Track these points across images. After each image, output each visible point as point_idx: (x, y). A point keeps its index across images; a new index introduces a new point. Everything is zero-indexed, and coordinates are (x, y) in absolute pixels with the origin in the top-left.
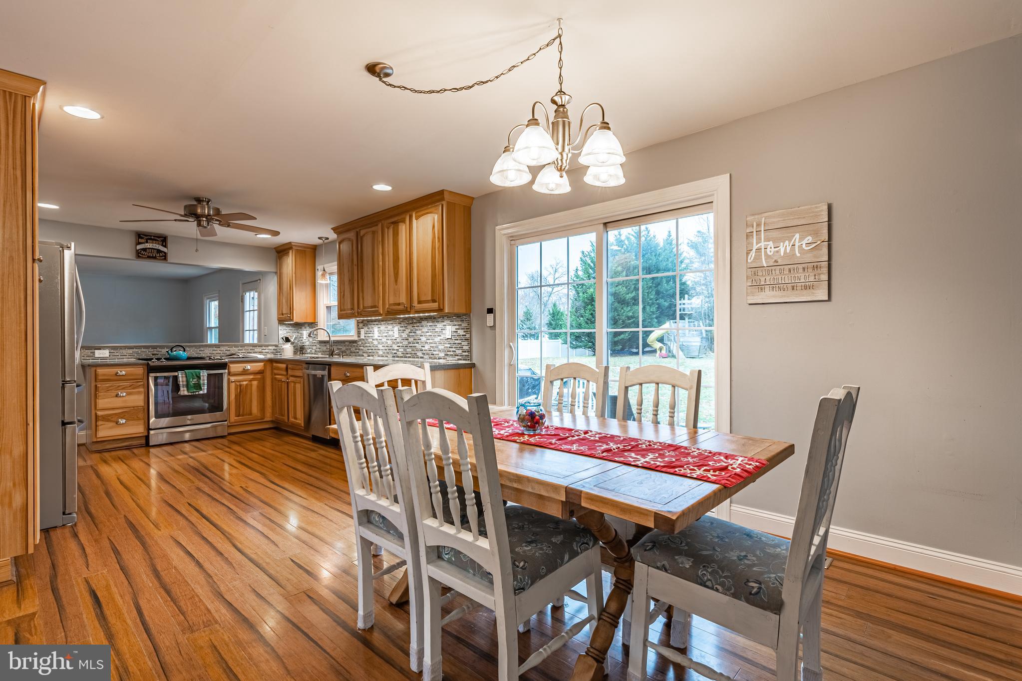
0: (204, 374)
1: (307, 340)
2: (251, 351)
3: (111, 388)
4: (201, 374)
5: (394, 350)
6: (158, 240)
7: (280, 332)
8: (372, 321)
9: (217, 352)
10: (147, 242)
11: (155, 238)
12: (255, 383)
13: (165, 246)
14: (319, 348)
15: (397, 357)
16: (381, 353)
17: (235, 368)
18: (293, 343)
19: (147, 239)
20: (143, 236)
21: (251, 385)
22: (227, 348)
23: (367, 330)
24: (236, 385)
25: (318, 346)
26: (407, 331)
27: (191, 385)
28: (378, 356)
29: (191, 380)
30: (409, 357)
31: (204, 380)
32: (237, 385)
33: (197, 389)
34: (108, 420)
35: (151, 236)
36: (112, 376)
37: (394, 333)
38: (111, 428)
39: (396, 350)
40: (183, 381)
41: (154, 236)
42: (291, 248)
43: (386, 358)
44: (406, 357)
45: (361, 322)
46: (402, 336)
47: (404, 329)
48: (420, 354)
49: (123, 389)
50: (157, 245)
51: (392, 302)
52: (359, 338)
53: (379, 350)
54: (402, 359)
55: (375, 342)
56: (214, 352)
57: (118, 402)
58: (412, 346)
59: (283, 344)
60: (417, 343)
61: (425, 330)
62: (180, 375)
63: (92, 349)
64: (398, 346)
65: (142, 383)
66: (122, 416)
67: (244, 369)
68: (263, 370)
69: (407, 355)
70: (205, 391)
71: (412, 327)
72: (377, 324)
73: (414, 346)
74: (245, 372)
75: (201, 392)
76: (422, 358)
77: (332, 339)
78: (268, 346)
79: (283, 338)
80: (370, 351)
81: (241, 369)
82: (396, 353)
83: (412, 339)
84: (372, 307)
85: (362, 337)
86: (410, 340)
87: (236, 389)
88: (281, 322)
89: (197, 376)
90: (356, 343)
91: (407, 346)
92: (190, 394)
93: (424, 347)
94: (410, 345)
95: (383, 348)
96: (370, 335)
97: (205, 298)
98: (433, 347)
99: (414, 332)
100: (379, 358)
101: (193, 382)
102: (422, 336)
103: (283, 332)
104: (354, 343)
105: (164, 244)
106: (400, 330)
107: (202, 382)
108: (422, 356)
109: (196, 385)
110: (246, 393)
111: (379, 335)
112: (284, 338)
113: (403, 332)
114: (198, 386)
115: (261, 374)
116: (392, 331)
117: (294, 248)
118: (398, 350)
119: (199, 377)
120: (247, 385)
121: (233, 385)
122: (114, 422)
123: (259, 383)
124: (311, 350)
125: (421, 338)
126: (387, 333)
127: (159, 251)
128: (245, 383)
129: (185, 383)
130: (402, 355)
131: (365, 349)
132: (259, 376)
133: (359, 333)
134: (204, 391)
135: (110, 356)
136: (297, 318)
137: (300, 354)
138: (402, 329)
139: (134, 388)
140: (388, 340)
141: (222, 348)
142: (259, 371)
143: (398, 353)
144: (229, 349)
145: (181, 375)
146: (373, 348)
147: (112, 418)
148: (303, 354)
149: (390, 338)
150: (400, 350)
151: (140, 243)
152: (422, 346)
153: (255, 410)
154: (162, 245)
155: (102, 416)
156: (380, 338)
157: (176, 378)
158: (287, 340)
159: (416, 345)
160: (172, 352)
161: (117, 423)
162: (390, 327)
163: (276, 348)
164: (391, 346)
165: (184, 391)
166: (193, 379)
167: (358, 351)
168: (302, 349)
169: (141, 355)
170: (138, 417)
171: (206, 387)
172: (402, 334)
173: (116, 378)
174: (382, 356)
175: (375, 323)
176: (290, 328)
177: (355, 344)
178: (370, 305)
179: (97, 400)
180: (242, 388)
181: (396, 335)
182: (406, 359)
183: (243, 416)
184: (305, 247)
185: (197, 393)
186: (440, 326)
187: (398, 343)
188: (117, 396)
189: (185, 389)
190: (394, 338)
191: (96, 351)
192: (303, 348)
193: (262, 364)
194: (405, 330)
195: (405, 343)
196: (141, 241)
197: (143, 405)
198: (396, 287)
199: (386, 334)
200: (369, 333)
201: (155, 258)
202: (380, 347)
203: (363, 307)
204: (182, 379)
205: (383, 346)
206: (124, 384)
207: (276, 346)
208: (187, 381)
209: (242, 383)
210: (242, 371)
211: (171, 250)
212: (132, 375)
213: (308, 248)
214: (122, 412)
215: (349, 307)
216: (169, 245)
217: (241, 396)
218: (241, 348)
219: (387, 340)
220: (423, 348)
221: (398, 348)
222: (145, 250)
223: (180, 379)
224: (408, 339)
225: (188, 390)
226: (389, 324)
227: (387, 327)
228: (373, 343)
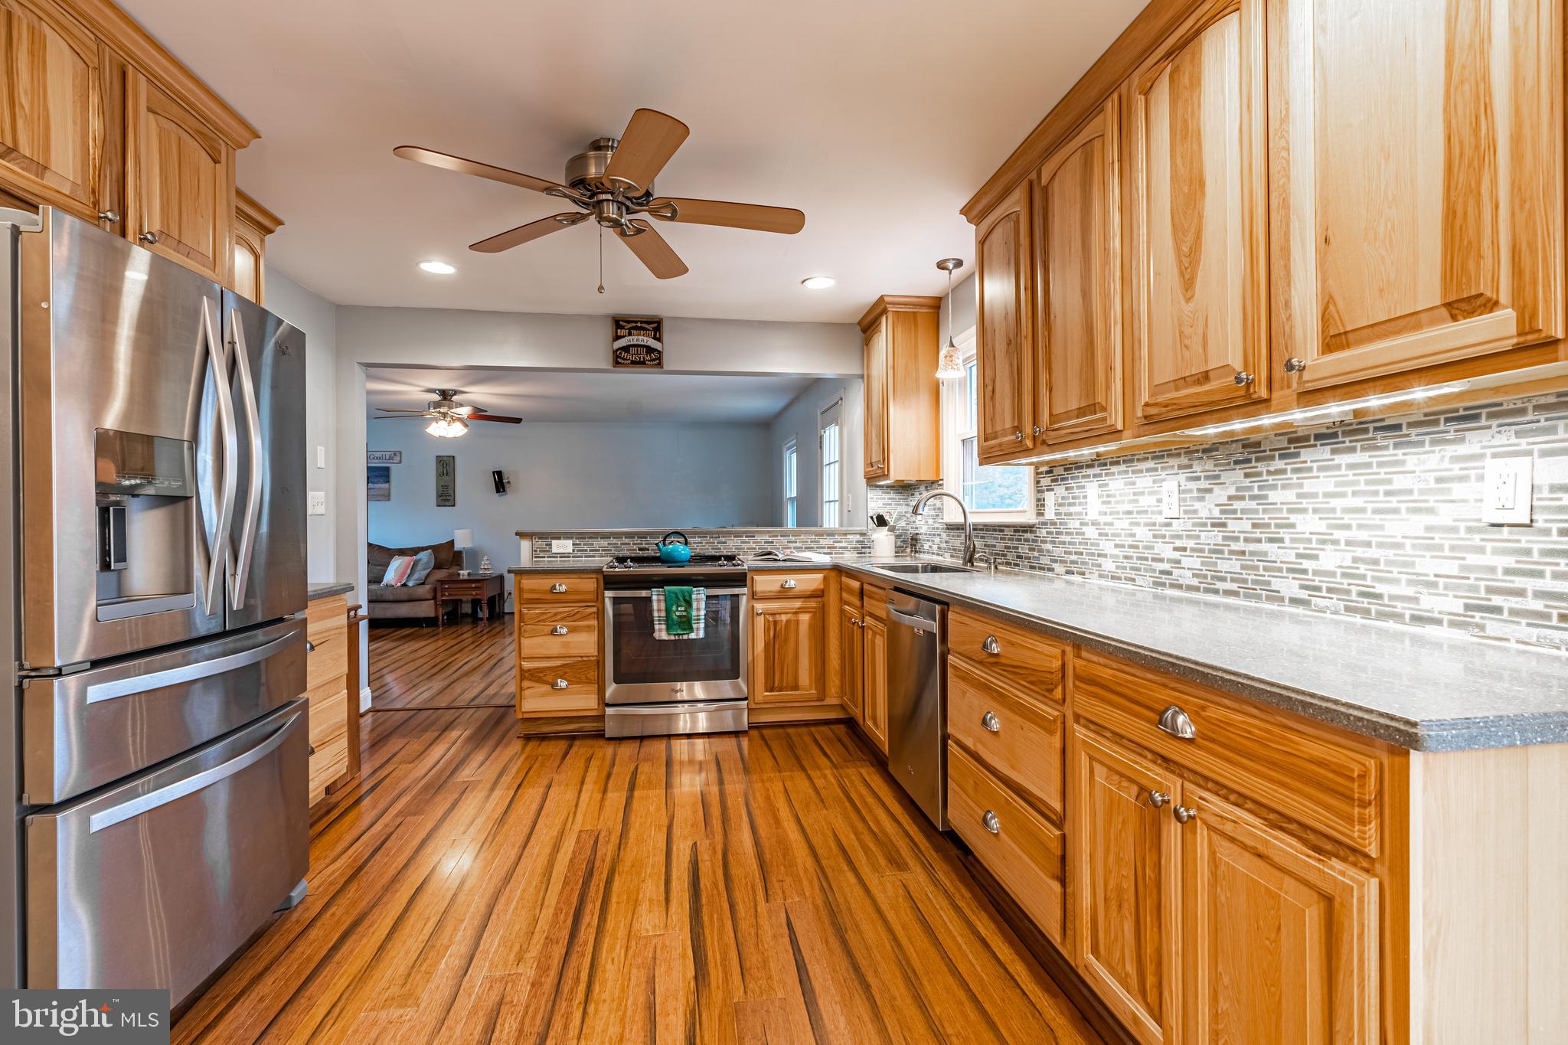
0: (699, 595)
1: (923, 522)
2: (812, 545)
3: (545, 617)
4: (694, 596)
5: (1161, 560)
6: (646, 329)
7: (871, 505)
8: (1079, 466)
9: (748, 546)
10: (630, 334)
11: (643, 325)
12: (805, 618)
13: (659, 340)
14: (946, 542)
15: (1172, 586)
16: (1109, 565)
17: (765, 583)
18: (892, 529)
19: (630, 329)
20: (624, 324)
21: (797, 622)
22: (767, 538)
23: (1065, 494)
24: (767, 622)
25: (944, 535)
26: (1220, 495)
27: (673, 620)
28: (1101, 576)
29: (674, 608)
30: (1228, 593)
31: (698, 609)
32: (769, 621)
33: (685, 630)
34: (540, 680)
35: (636, 322)
36: (544, 592)
37: (1160, 501)
38: (543, 695)
39: (1170, 561)
40: (659, 611)
41: (642, 322)
42: (884, 311)
43: (1130, 586)
44: (1216, 592)
45: (1048, 472)
46: (1195, 512)
47: (1204, 484)
48: (1289, 587)
49: (563, 619)
50: (645, 338)
51: (1166, 374)
52: (1041, 519)
53: (1105, 556)
54: (1194, 595)
55: (1091, 532)
56: (743, 545)
57: (551, 646)
58: (1243, 553)
59: (873, 530)
60: (1271, 540)
61: (1320, 484)
62: (655, 598)
63: (547, 538)
64: (1176, 549)
65: (594, 609)
66: (561, 673)
67: (782, 586)
68: (823, 591)
69: (1220, 585)
70: (701, 634)
71: (1247, 475)
72: (1095, 476)
73: (1252, 553)
74: (784, 594)
75: (693, 636)
76: (1294, 601)
77: (972, 519)
78: (845, 534)
79: (872, 518)
80: (1074, 557)
81: (776, 587)
82: (1169, 573)
83: (1246, 525)
84: (1081, 412)
85: (1050, 514)
86: (1233, 526)
87: (767, 630)
88: (872, 480)
89: (685, 600)
90: (1031, 532)
91: (1221, 552)
92: (673, 638)
93: (1315, 557)
94: (1235, 546)
95: (1116, 551)
96: (1072, 509)
97: (784, 449)
98: (1376, 562)
99: (1253, 498)
100: (1103, 582)
101: (679, 611)
102: (1303, 511)
103: (878, 502)
104: (1026, 532)
105: (658, 336)
106: (1190, 491)
107: (694, 613)
108: (1303, 594)
109: (684, 620)
110: (786, 640)
111: (1104, 508)
112: (874, 517)
113: (1201, 499)
114: (686, 623)
115: (819, 599)
116: (1151, 493)
117: (891, 308)
118: (1179, 562)
119: (689, 604)
120: (788, 621)
121: (760, 621)
122: (547, 683)
123: (813, 618)
124: (930, 544)
125: (1293, 518)
126: (1131, 501)
127: (650, 350)
128: (784, 618)
129: (663, 614)
130: (1195, 582)
131: (1058, 552)
132: (813, 604)
133: (1040, 504)
134: (697, 634)
135: (573, 550)
136: (898, 471)
137: (912, 551)
138: (1193, 485)
139: (579, 620)
140: (1138, 524)
141: (758, 538)
142: (814, 591)
143: (1176, 572)
144: (770, 540)
145: (656, 596)
146: (1081, 548)
147: (545, 675)
148: (916, 552)
149: (1143, 519)
150: (1186, 562)
151: (617, 338)
152: (1298, 556)
153: (805, 678)
154: (655, 338)
155: (529, 670)
156: (1108, 519)
157: (649, 599)
158: (881, 521)
159: (1264, 547)
160: (664, 545)
161: (553, 685)
162: (1144, 482)
163: (861, 539)
164: (1147, 547)
165: (660, 630)
166: (678, 606)
167: (1036, 554)
168: (914, 542)
169: (622, 550)
170: (587, 678)
171: (702, 625)
172: (1198, 505)
173: (549, 597)
174: (1113, 578)
175: (1090, 472)
176: (892, 495)
177: (1028, 535)
178: (1074, 405)
179: (522, 639)
180: (778, 628)
181: (1171, 507)
183: (780, 690)
184: (914, 305)
185: (685, 637)
187: (1179, 537)
188: (553, 632)
189: (664, 627)
190: (1161, 519)
191: (554, 542)
192: (916, 540)
193: (820, 576)
194: (1210, 491)
195: (1216, 537)
196: (621, 332)
197: (596, 654)
198: (1187, 308)
199: (1129, 507)
200: (1070, 504)
201: (642, 363)
202: (1108, 547)
203: (1051, 414)
204: (659, 605)
205: (1116, 546)
206: (561, 610)
207: (863, 534)
208: (668, 611)
209: (778, 618)
210: (780, 592)
211: (671, 346)
212: (577, 592)
213: (921, 306)
214: (563, 666)
215: (1008, 425)
216: (666, 337)
217: (777, 647)
218: (793, 539)
219: (1132, 524)
220: (1307, 564)
221: (1177, 555)
222: (626, 349)
223: (655, 606)
224: (1224, 525)
225: (668, 629)
226: (1141, 471)
227: (1134, 483)
228: (1083, 534)
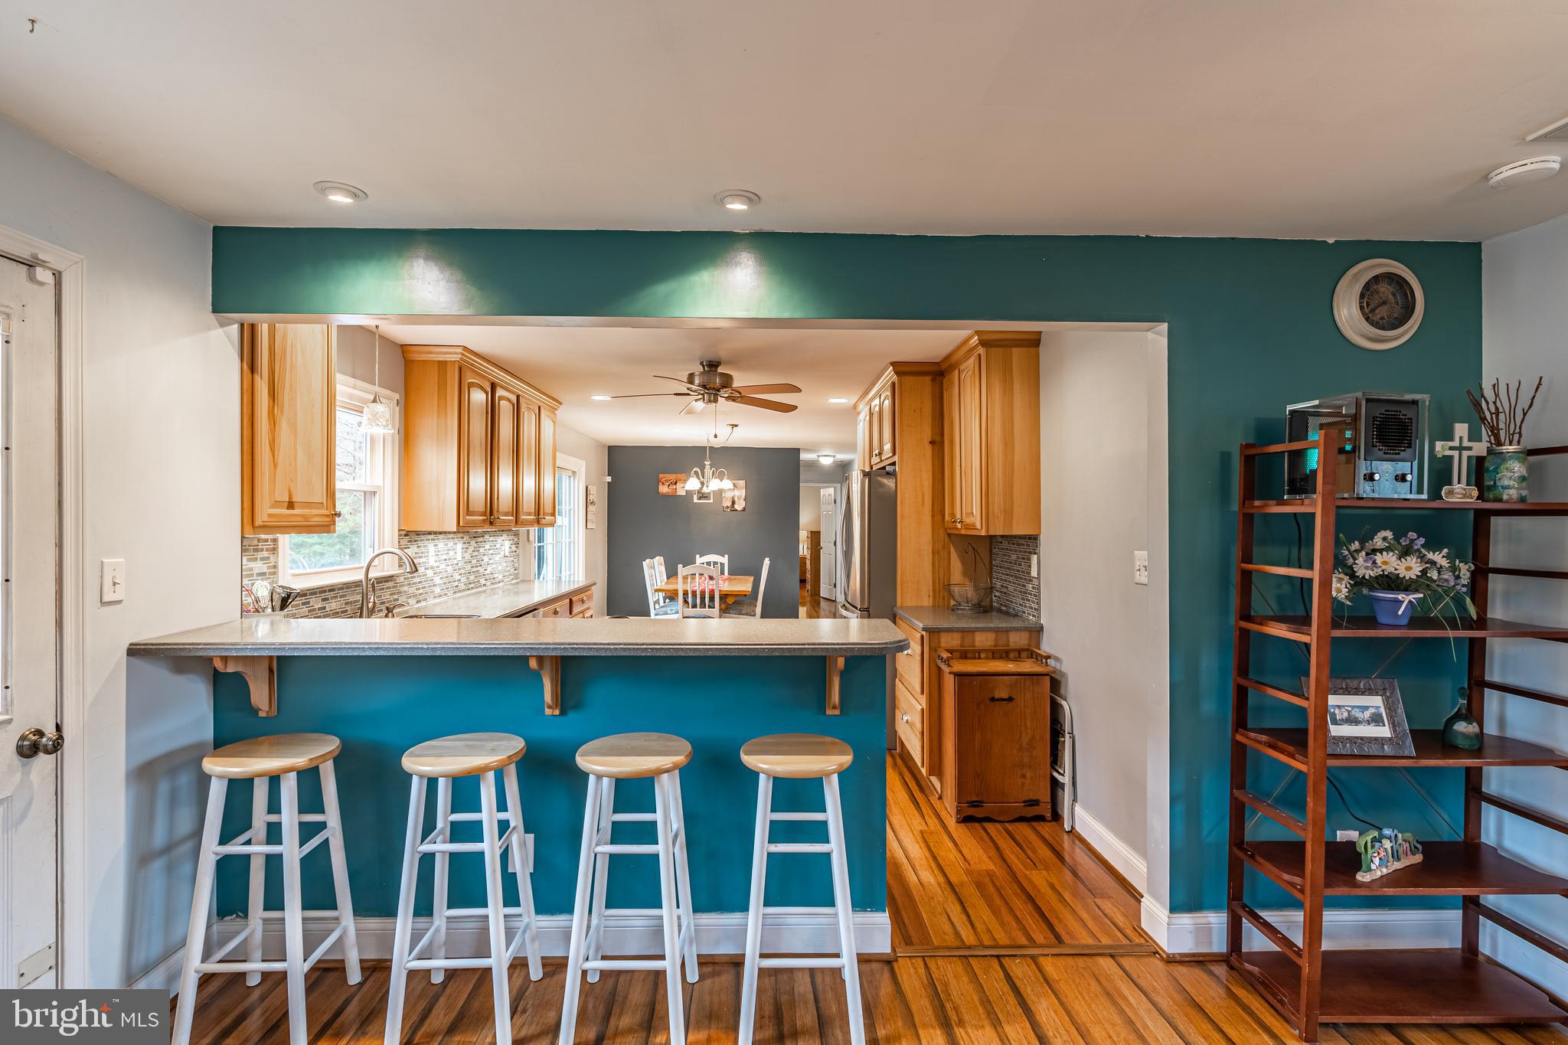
5: (456, 581)
16: (437, 590)
23: (417, 550)
28: (434, 597)
37: (456, 553)
53: (437, 585)
55: (430, 573)
64: (459, 575)
69: (471, 586)
71: (475, 543)
72: (432, 540)
76: (485, 585)
80: (421, 591)
90: (391, 580)
91: (471, 572)
95: (441, 582)
102: (485, 555)
104: (388, 581)
106: (464, 548)
111: (436, 558)
113: (466, 552)
116: (453, 549)
118: (460, 580)
125: (483, 557)
126: (446, 554)
130: (465, 587)
131: (412, 590)
138: (465, 546)
140: (448, 565)
143: (459, 585)
146: (426, 584)
149: (450, 562)
156: (437, 564)
159: (479, 568)
162: (451, 544)
164: (451, 576)
167: (396, 597)
172: (465, 555)
174: (440, 596)
177: (391, 584)
181: (459, 557)
182: (469, 592)
186: (500, 540)
187: (461, 569)
190: (455, 562)
194: (468, 548)
195: (468, 567)
199: (446, 557)
200: (420, 557)
202: (437, 580)
205: (440, 578)
219: (445, 565)
220: (486, 572)
221: (460, 577)
224: (471, 562)
226: (429, 540)
227: (447, 545)
228: (426, 575)
